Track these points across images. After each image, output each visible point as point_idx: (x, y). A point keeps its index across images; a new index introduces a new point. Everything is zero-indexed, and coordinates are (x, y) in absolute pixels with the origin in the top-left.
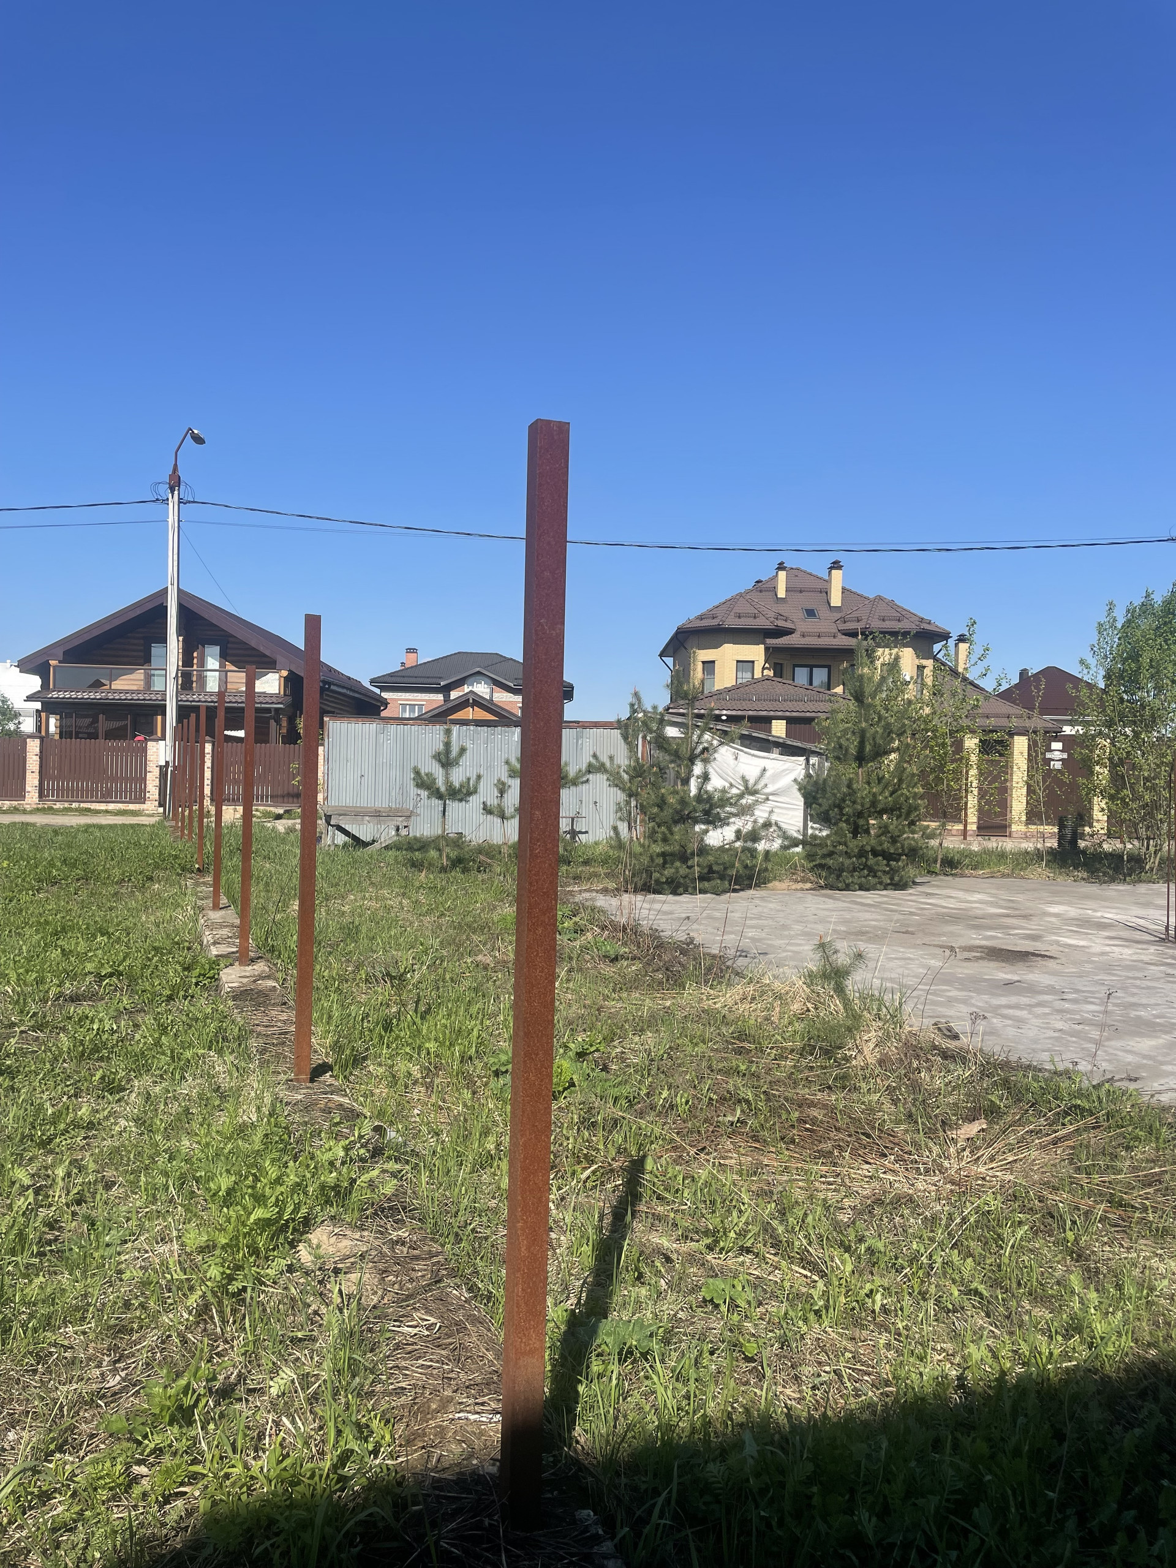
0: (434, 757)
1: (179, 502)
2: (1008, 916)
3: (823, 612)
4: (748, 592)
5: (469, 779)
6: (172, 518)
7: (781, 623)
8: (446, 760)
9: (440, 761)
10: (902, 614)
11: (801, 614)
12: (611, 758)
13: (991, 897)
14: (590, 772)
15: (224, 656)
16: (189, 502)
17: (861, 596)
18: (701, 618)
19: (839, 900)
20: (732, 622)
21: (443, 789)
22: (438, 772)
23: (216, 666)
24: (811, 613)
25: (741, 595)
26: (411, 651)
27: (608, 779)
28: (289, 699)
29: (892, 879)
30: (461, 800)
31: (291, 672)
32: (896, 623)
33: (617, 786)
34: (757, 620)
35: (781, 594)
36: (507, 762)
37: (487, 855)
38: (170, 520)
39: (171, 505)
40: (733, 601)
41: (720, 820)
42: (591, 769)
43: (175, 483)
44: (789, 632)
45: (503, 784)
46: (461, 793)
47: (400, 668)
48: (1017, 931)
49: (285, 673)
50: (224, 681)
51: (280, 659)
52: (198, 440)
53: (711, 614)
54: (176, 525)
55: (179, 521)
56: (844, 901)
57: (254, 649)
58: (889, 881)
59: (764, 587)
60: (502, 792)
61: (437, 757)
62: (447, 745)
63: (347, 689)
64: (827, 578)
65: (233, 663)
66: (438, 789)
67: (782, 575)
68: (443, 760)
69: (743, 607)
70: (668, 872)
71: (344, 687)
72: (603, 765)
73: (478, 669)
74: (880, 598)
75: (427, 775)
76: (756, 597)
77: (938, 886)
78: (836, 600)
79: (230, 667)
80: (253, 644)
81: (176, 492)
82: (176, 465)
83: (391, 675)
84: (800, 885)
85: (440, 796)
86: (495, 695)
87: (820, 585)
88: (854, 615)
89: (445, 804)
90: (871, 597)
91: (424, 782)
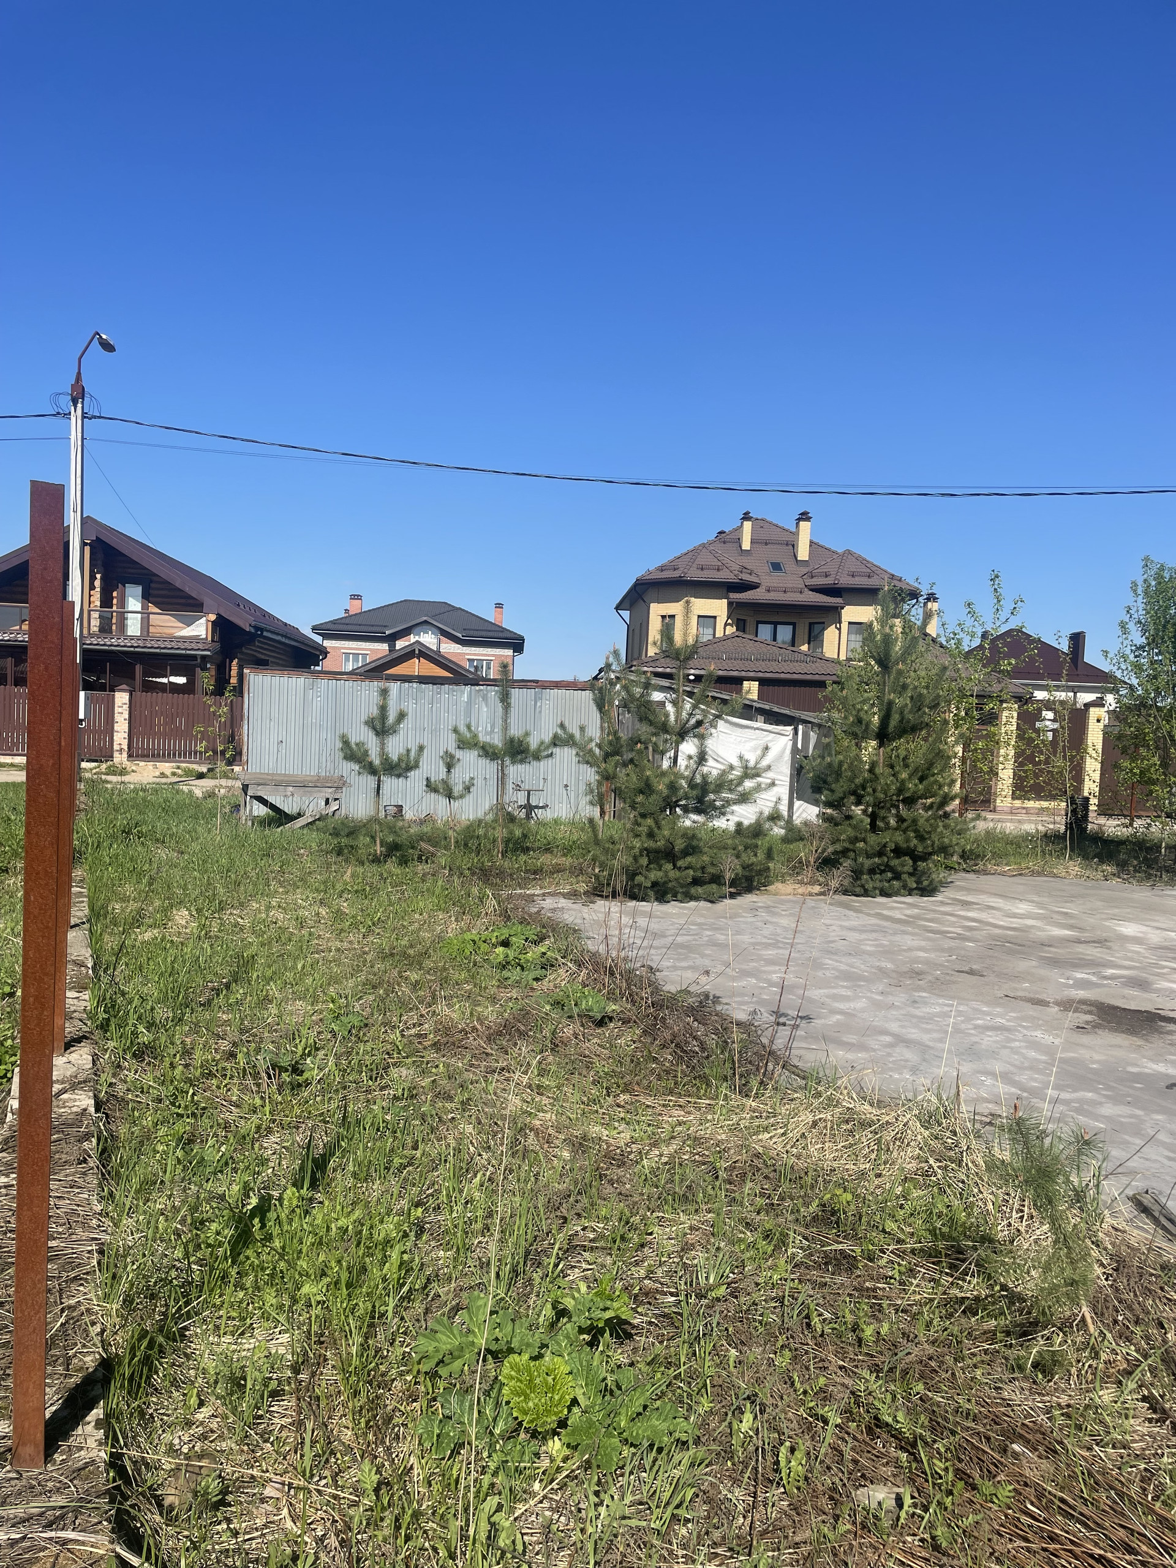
0: (366, 723)
1: (83, 417)
2: (1079, 941)
3: (789, 566)
4: (711, 543)
5: (408, 751)
6: (75, 435)
7: (746, 577)
8: (381, 727)
9: (374, 728)
10: (872, 571)
11: (767, 568)
12: (582, 729)
13: (1041, 908)
14: (555, 745)
15: (146, 597)
16: (95, 417)
17: (829, 550)
18: (662, 569)
19: (861, 912)
20: (694, 574)
21: (377, 762)
22: (372, 743)
23: (138, 607)
24: (776, 567)
25: (703, 546)
26: (356, 597)
27: (577, 754)
28: (218, 645)
29: (918, 882)
30: (399, 776)
31: (219, 616)
32: (866, 579)
33: (587, 763)
34: (721, 573)
35: (746, 545)
36: (455, 730)
37: (429, 840)
38: (73, 437)
39: (73, 419)
40: (695, 552)
41: (715, 808)
42: (556, 742)
43: (78, 394)
44: (753, 586)
45: (452, 757)
46: (400, 768)
47: (344, 615)
48: (1110, 972)
49: (213, 617)
50: (146, 624)
51: (207, 602)
52: (107, 347)
53: (672, 566)
54: (80, 443)
55: (83, 439)
56: (869, 915)
57: (179, 590)
58: (915, 885)
59: (728, 539)
60: (449, 767)
61: (370, 723)
62: (383, 709)
63: (282, 636)
64: (793, 529)
65: (156, 604)
66: (371, 763)
67: (748, 525)
68: (378, 727)
69: (705, 559)
70: (655, 875)
71: (278, 634)
72: (572, 736)
73: (425, 618)
74: (849, 552)
75: (357, 744)
76: (719, 548)
77: (968, 890)
78: (803, 553)
79: (153, 608)
80: (178, 584)
81: (79, 405)
82: (79, 373)
83: (334, 622)
84: (809, 888)
85: (372, 771)
86: (443, 646)
87: (786, 537)
88: (824, 569)
89: (379, 781)
90: (840, 551)
91: (353, 754)
